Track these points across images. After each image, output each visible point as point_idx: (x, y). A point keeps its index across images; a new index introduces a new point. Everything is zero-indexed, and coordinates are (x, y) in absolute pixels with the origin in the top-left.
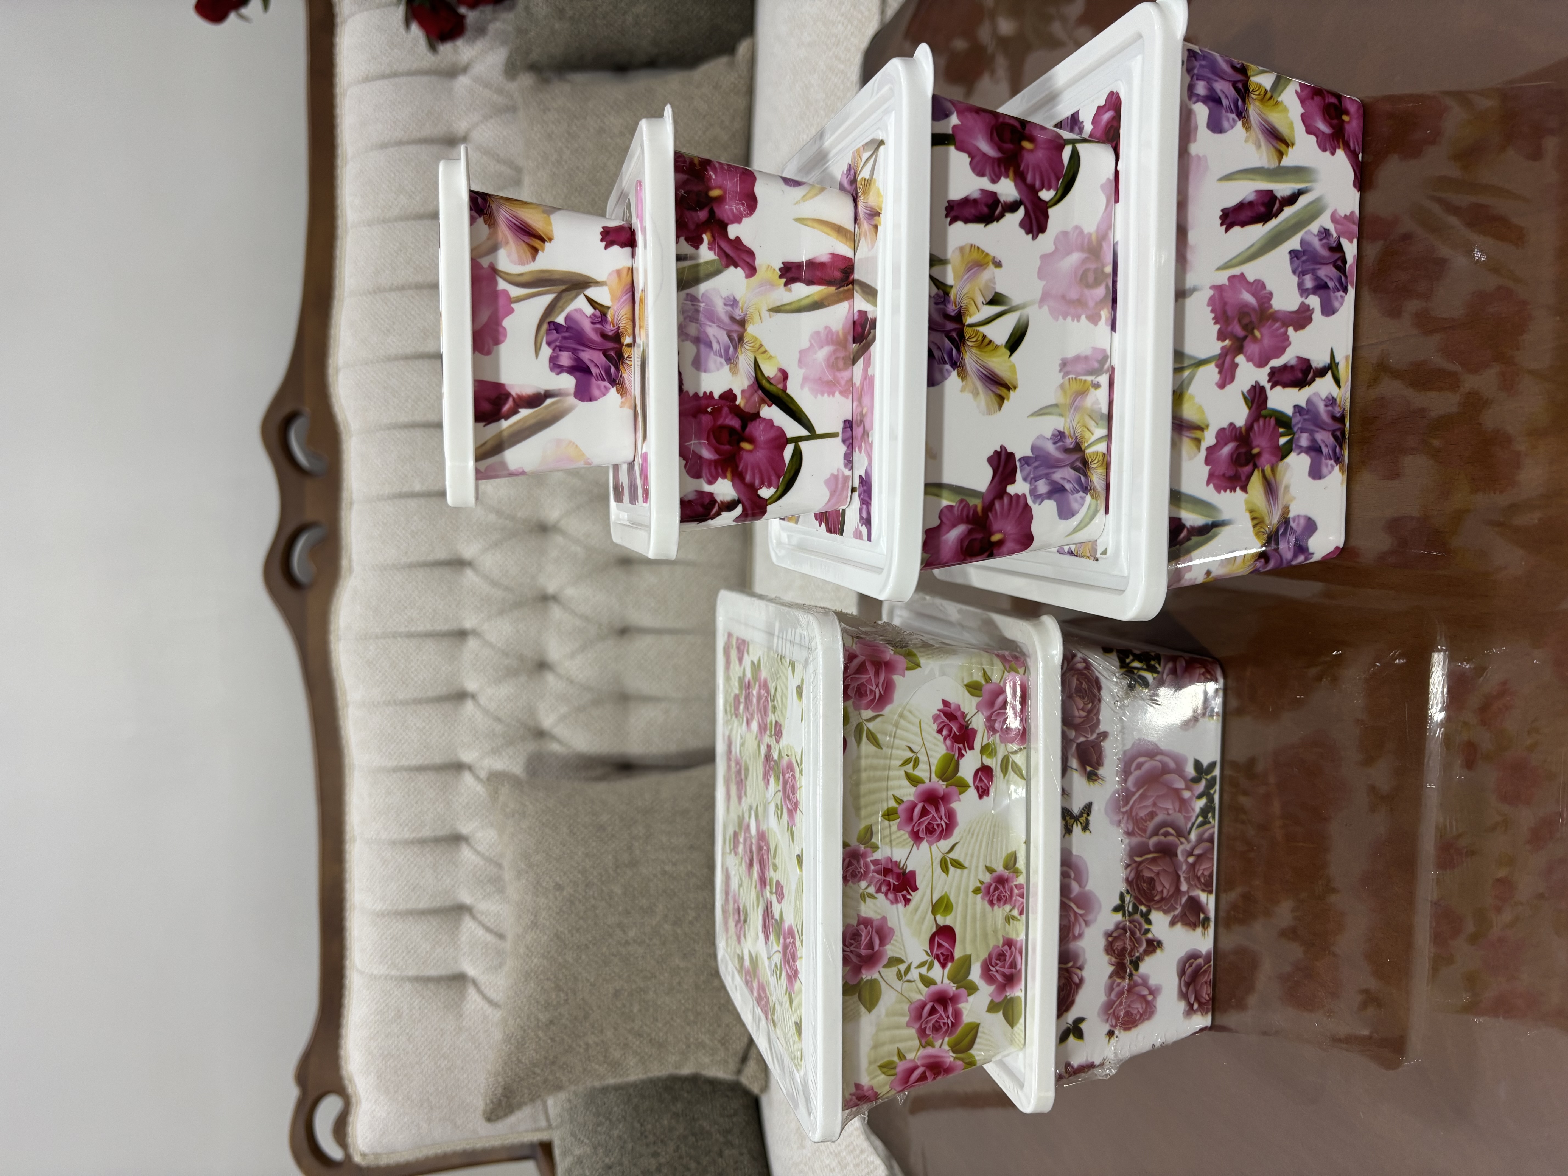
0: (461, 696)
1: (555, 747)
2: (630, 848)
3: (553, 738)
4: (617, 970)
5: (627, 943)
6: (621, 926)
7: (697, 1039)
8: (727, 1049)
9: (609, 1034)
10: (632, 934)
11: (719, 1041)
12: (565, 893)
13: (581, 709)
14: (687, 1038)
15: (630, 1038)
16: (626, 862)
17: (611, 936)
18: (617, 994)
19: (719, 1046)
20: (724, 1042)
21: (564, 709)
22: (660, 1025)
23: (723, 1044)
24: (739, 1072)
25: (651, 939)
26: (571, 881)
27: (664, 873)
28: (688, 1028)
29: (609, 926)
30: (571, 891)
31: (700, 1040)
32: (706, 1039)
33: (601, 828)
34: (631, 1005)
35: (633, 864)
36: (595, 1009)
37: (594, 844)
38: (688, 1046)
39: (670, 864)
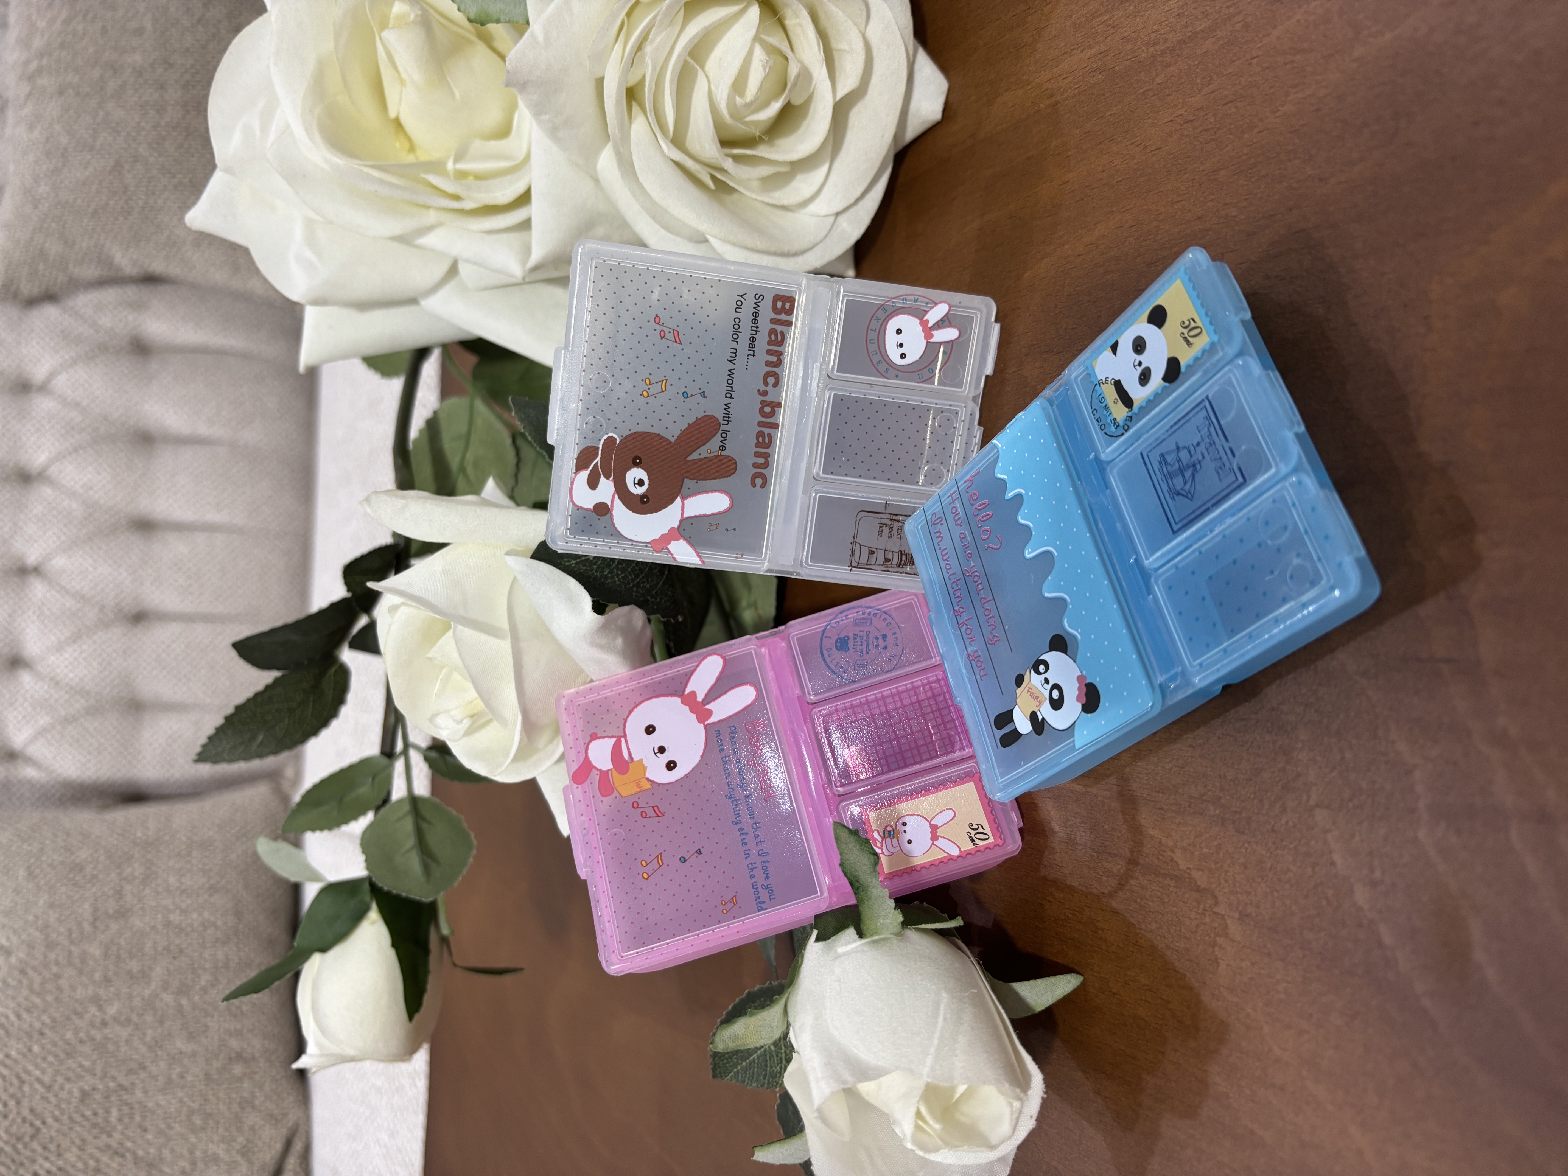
1: (30, 773)
3: (29, 761)
13: (70, 720)
19: (239, 1158)
20: (245, 1152)
21: (44, 720)
23: (243, 1155)
34: (108, 1112)
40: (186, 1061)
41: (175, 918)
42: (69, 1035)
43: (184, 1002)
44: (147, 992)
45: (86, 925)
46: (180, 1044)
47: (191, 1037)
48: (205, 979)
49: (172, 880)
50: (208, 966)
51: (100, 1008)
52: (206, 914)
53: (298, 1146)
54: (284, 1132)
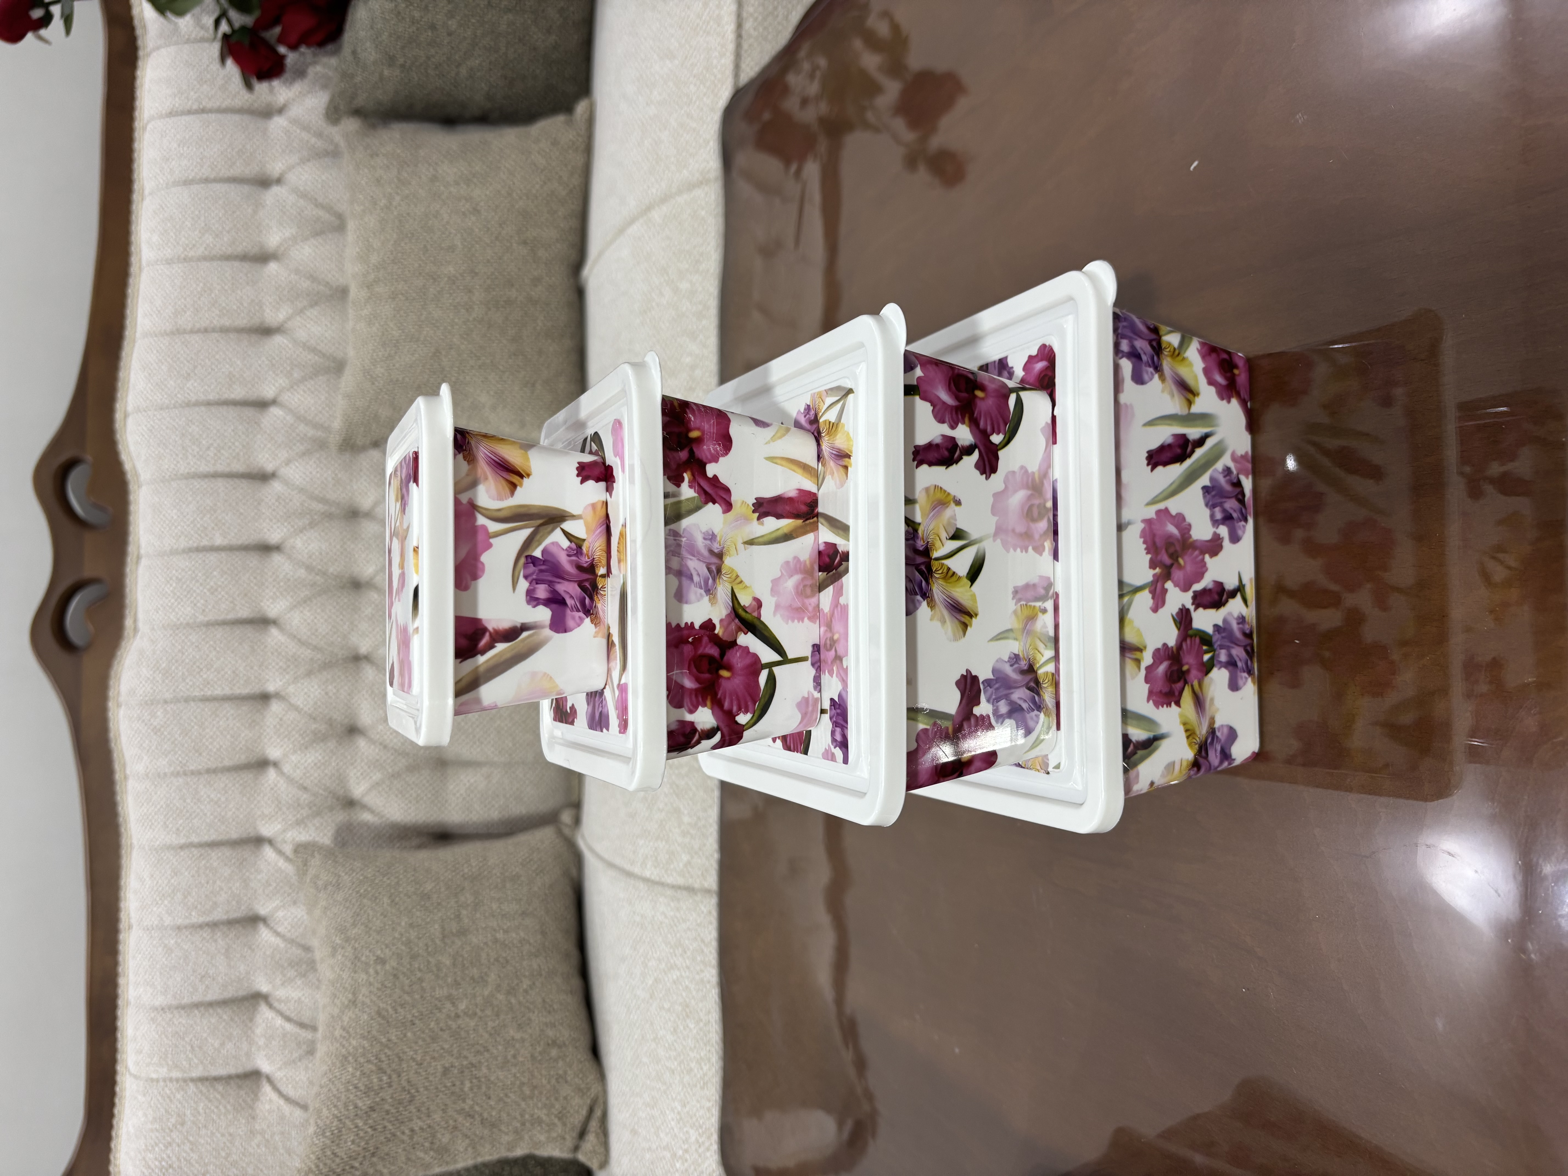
0: (262, 764)
1: (366, 817)
2: (458, 917)
3: (364, 807)
4: (446, 1046)
5: (457, 1016)
6: (450, 998)
7: (532, 1116)
8: (564, 1124)
9: (437, 1116)
10: (462, 1006)
11: (556, 1116)
12: (387, 967)
13: (395, 776)
14: (522, 1116)
15: (460, 1119)
16: (454, 931)
17: (440, 1010)
18: (446, 1071)
19: (556, 1121)
20: (561, 1116)
21: (377, 776)
22: (492, 1103)
23: (560, 1119)
24: (576, 1148)
25: (482, 1011)
26: (393, 954)
27: (496, 941)
28: (523, 1104)
29: (437, 999)
30: (394, 964)
31: (535, 1116)
32: (542, 1114)
33: (426, 896)
34: (462, 1083)
35: (463, 932)
36: (421, 1090)
37: (418, 913)
38: (523, 1124)
39: (501, 931)
40: (517, 1045)
41: (500, 936)
42: (432, 1025)
43: (513, 1001)
44: (486, 993)
45: (438, 942)
46: (512, 1032)
47: (520, 1027)
48: (526, 983)
49: (495, 906)
50: (527, 974)
51: (453, 1004)
52: (522, 934)
53: (598, 1113)
54: (589, 1101)
